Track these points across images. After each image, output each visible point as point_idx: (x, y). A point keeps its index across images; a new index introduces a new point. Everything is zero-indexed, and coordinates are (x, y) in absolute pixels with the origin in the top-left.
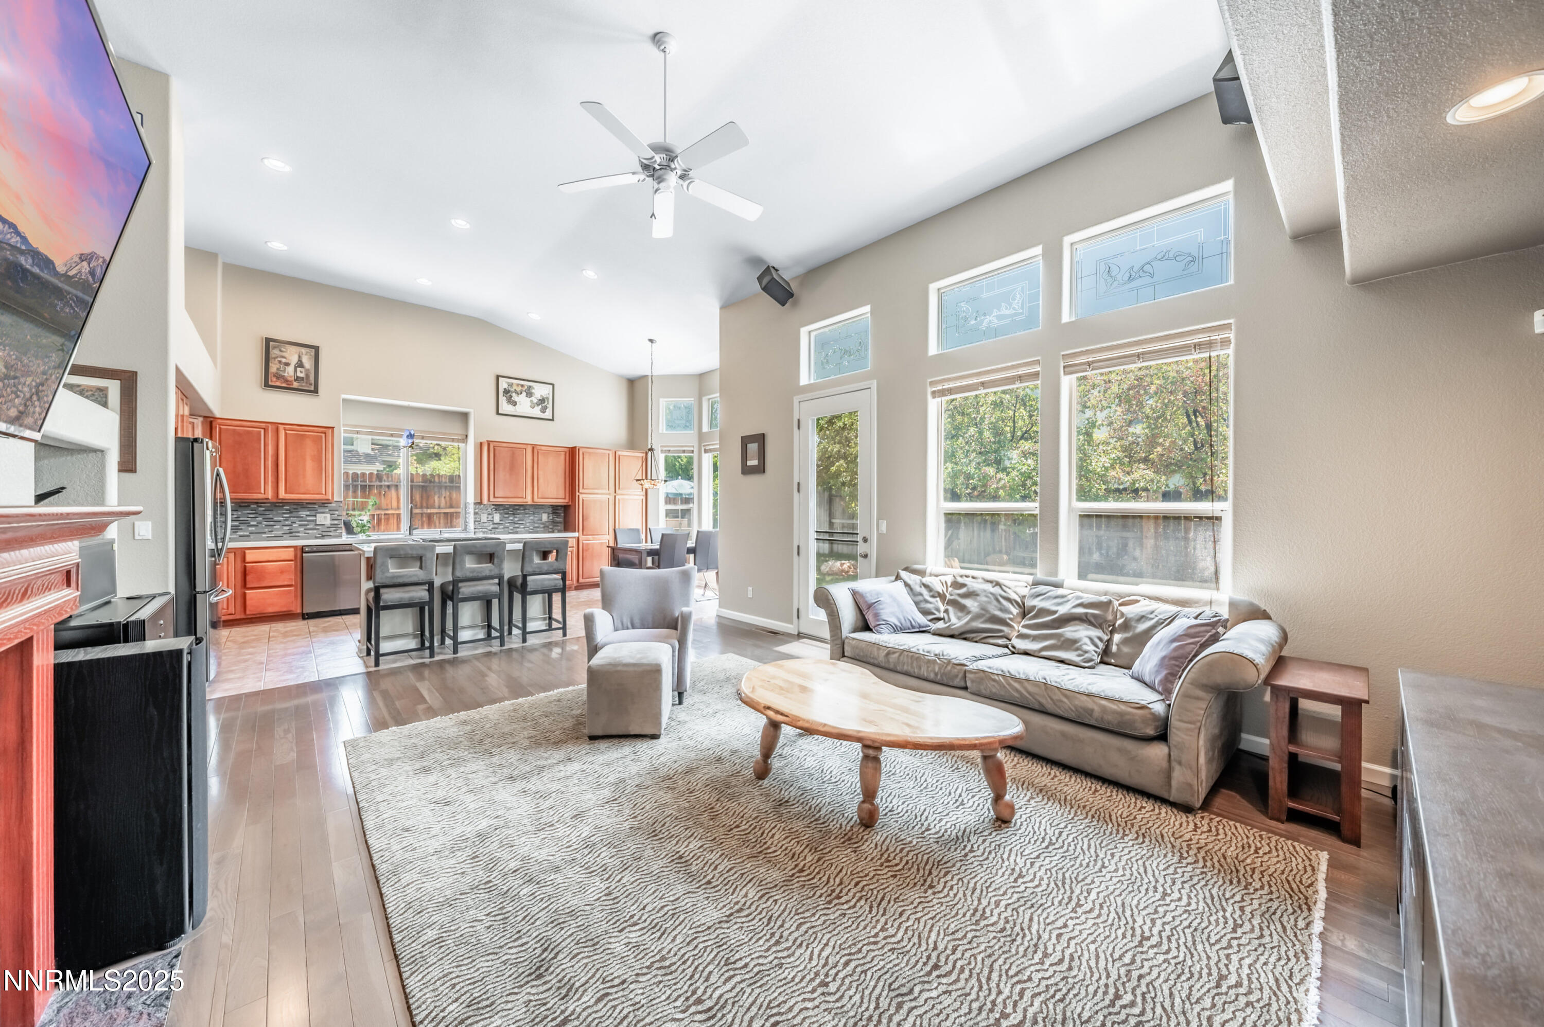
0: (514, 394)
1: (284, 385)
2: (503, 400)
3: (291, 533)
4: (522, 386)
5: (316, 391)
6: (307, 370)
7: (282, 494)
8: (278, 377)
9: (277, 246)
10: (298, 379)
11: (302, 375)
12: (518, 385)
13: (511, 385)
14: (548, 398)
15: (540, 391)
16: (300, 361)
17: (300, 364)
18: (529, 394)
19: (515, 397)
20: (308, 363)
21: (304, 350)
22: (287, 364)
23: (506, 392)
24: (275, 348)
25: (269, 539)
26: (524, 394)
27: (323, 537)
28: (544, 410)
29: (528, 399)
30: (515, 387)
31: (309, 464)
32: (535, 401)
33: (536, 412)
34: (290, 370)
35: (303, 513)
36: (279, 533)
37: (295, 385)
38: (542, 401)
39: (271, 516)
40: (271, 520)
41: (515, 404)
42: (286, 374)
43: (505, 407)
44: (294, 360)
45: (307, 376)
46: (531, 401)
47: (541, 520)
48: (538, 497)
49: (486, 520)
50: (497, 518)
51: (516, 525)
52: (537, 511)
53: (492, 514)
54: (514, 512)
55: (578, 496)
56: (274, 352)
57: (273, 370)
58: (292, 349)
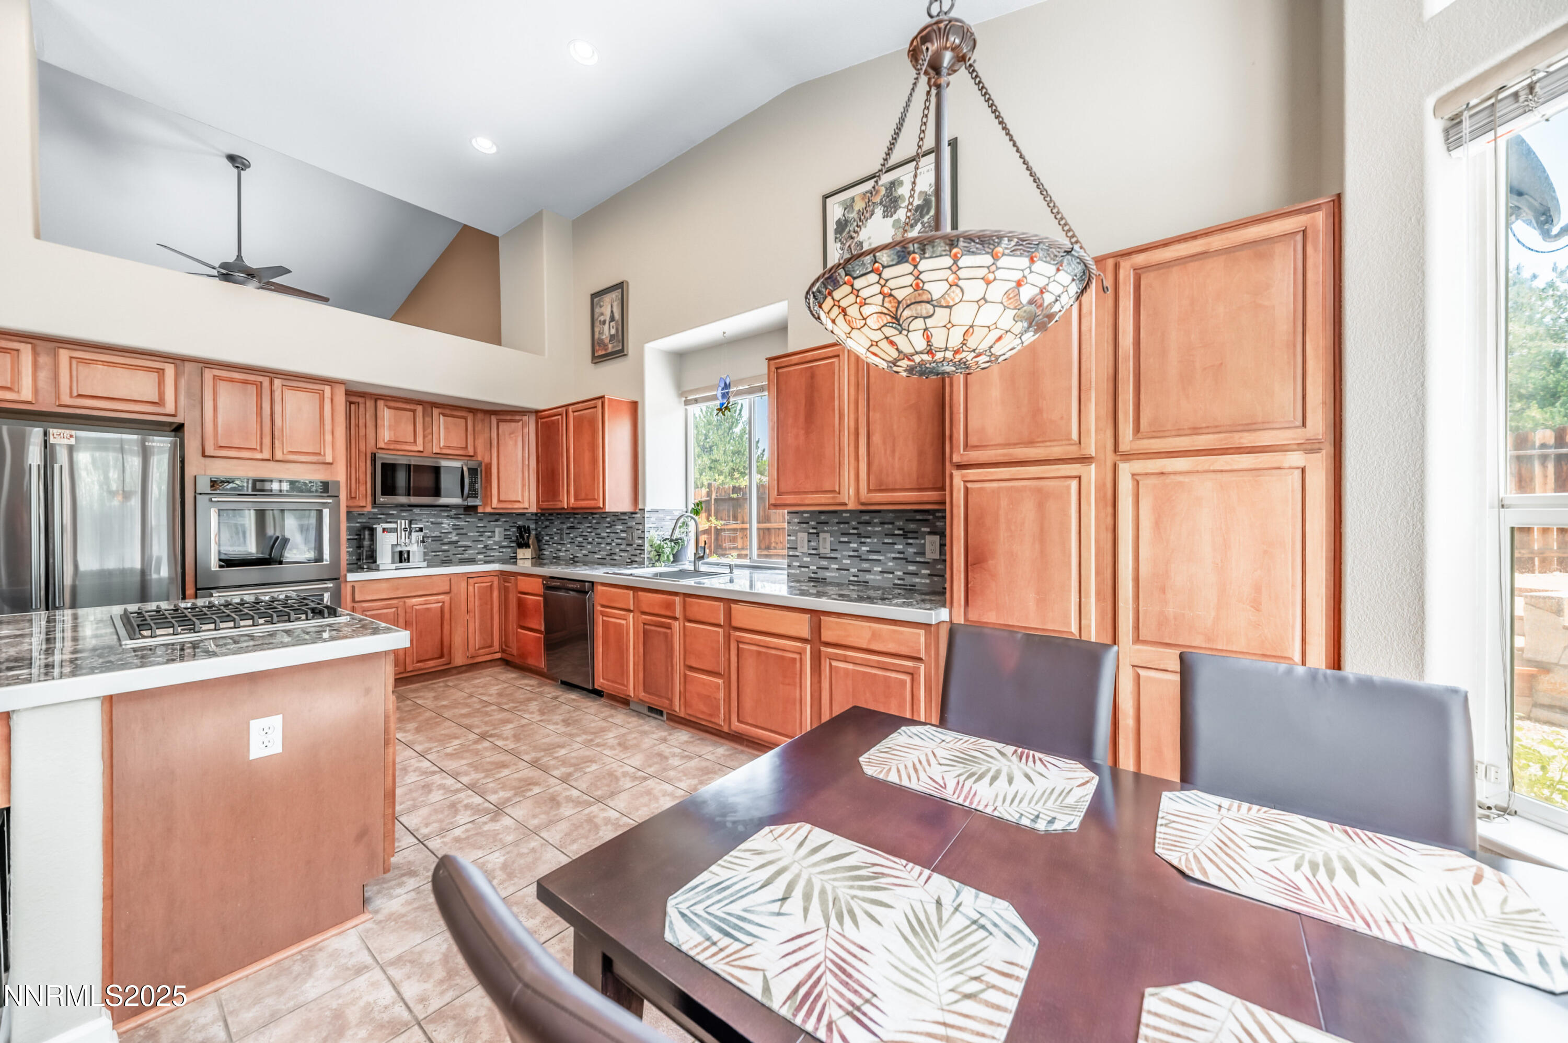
1: (603, 353)
3: (611, 554)
5: (623, 350)
6: (618, 322)
7: (572, 501)
8: (601, 343)
10: (612, 339)
11: (613, 332)
12: (864, 196)
13: (851, 204)
16: (612, 312)
17: (612, 318)
18: (891, 202)
20: (617, 313)
21: (614, 294)
22: (604, 322)
23: (842, 227)
24: (597, 304)
26: (879, 212)
27: (631, 563)
30: (858, 205)
31: (587, 456)
32: (904, 215)
34: (606, 327)
35: (619, 528)
37: (610, 348)
39: (599, 531)
40: (598, 535)
42: (604, 337)
44: (609, 312)
45: (617, 330)
47: (922, 553)
48: (869, 491)
49: (805, 550)
50: (826, 542)
51: (865, 565)
52: (912, 526)
53: (817, 534)
54: (862, 529)
55: (951, 475)
56: (597, 310)
57: (597, 336)
58: (607, 298)
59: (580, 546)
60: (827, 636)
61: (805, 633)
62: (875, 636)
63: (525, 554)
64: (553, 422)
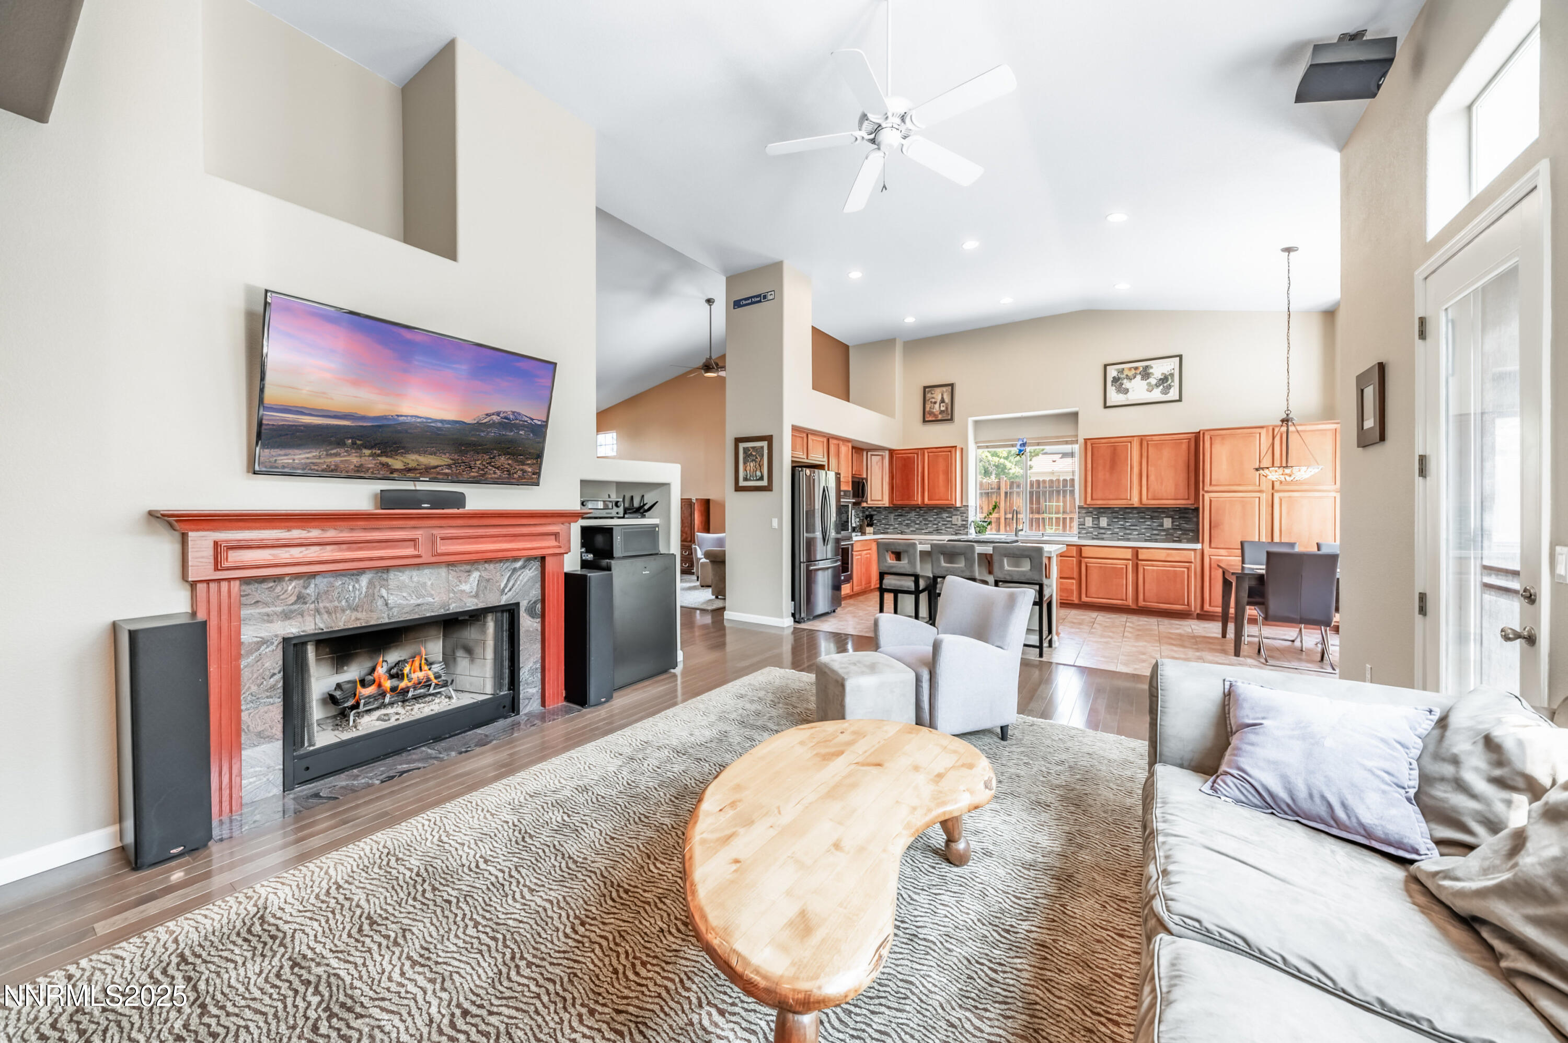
0: (1125, 381)
1: (934, 419)
2: (1111, 390)
3: (939, 530)
4: (1136, 368)
5: (951, 419)
6: (947, 404)
7: (926, 501)
8: (931, 413)
9: (910, 320)
10: (942, 412)
11: (943, 409)
12: (1130, 369)
13: (1122, 371)
14: (1172, 375)
15: (1159, 369)
16: (942, 398)
17: (943, 401)
18: (1146, 374)
19: (1127, 384)
20: (947, 399)
21: (944, 389)
22: (935, 403)
23: (1116, 380)
25: (926, 534)
26: (1139, 377)
27: (956, 534)
28: (1166, 391)
29: (1145, 382)
30: (1126, 372)
31: (941, 477)
32: (1153, 381)
33: (1157, 395)
34: (937, 406)
35: (945, 515)
36: (931, 530)
37: (940, 417)
38: (1164, 380)
40: (926, 520)
41: (1126, 391)
42: (935, 411)
43: (1114, 397)
44: (939, 398)
45: (947, 408)
46: (1149, 384)
47: (1162, 526)
48: (1148, 499)
49: (1091, 525)
50: (1104, 522)
51: (1128, 532)
52: (1156, 514)
53: (1098, 518)
54: (1126, 516)
55: (1203, 496)
56: (929, 396)
57: (927, 409)
58: (938, 390)
59: (907, 525)
60: (1140, 557)
61: (1129, 557)
62: (1168, 555)
63: (869, 530)
64: (909, 458)
